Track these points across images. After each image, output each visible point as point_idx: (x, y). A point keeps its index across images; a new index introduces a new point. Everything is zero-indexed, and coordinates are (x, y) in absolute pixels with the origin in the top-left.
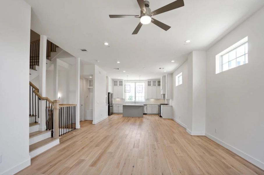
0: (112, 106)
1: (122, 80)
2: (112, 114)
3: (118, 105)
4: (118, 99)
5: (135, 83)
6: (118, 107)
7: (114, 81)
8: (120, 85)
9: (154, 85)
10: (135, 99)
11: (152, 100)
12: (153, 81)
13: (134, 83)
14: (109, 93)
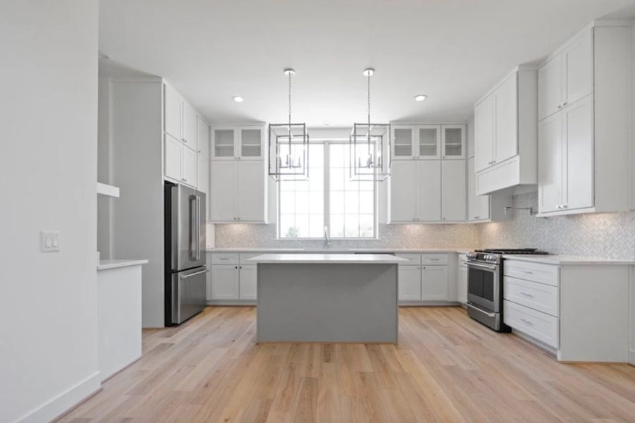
0: (199, 268)
1: (261, 123)
2: (200, 307)
3: (234, 260)
4: (238, 228)
5: (327, 144)
6: (239, 268)
7: (218, 132)
8: (246, 151)
9: (428, 150)
10: (327, 222)
11: (415, 229)
12: (422, 131)
13: (322, 146)
14: (169, 186)
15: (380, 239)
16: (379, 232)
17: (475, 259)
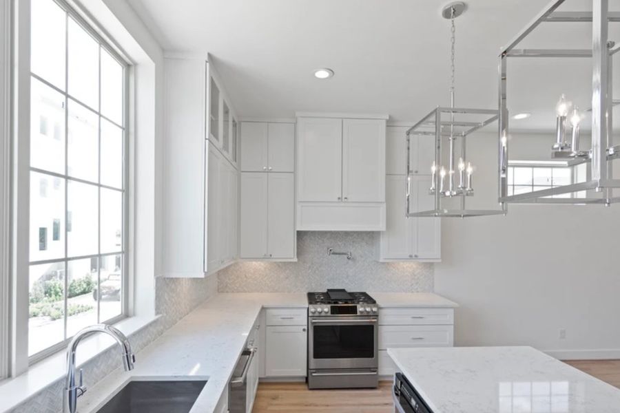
15: (157, 317)
16: (156, 299)
17: (329, 314)
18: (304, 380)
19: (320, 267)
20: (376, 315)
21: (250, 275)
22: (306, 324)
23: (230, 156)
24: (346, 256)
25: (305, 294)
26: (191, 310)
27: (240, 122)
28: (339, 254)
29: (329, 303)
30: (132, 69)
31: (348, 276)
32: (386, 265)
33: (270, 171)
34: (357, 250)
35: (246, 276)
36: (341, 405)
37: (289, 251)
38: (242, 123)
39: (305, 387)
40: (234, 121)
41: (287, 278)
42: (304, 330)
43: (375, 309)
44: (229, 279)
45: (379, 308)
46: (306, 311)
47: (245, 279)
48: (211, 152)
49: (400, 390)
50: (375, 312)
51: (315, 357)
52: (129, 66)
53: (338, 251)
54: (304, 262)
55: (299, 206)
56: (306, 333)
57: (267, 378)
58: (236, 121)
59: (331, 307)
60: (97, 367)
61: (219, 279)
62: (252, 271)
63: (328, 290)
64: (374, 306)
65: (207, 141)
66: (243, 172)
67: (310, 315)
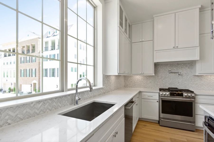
15: (103, 87)
16: (103, 81)
17: (169, 96)
18: (158, 122)
19: (165, 78)
20: (194, 98)
21: (136, 81)
22: (158, 99)
23: (128, 36)
24: (178, 74)
25: (159, 89)
26: (115, 90)
27: (131, 25)
28: (174, 73)
29: (169, 91)
30: (96, 8)
31: (179, 83)
32: (200, 76)
33: (143, 41)
34: (183, 71)
35: (134, 82)
36: (175, 134)
37: (151, 71)
38: (132, 25)
39: (158, 125)
40: (129, 24)
41: (150, 83)
42: (157, 101)
43: (193, 95)
44: (128, 83)
45: (196, 95)
46: (158, 94)
47: (134, 83)
48: (120, 32)
49: (207, 123)
50: (193, 96)
51: (163, 112)
52: (95, 7)
53: (174, 71)
54: (158, 77)
55: (155, 52)
56: (158, 103)
57: (142, 118)
58: (130, 24)
59: (170, 93)
60: (85, 95)
61: (125, 82)
62: (136, 80)
63: (169, 88)
64: (193, 94)
65: (118, 27)
66: (133, 43)
67: (160, 95)
